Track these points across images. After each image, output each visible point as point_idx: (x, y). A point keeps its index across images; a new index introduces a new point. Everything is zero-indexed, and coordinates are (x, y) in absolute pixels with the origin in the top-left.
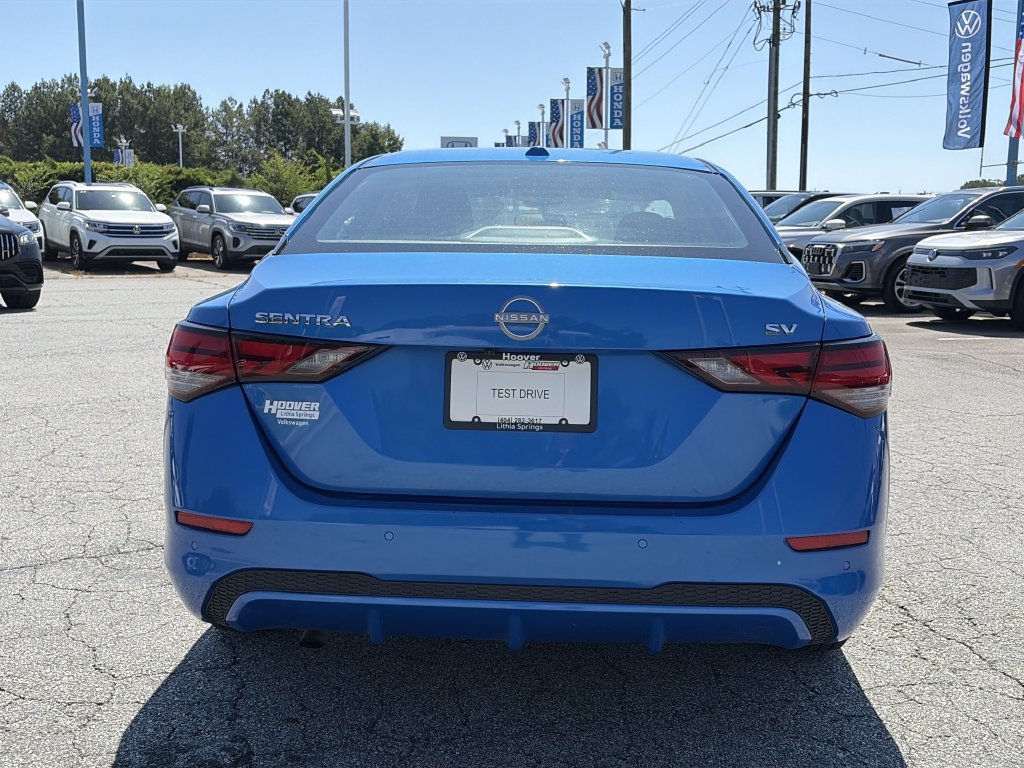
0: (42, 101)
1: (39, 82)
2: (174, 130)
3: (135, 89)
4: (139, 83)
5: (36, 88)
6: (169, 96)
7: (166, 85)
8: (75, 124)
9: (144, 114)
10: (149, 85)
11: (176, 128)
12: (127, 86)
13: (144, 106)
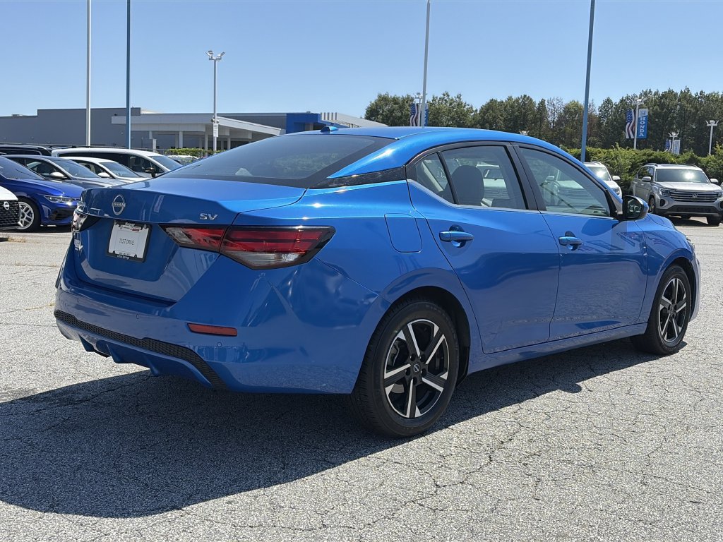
0: (625, 109)
1: (625, 96)
2: (708, 125)
3: (691, 96)
4: (694, 92)
5: (622, 101)
6: (717, 100)
7: (716, 92)
8: (629, 124)
9: (695, 114)
10: (701, 93)
11: (709, 123)
12: (686, 95)
13: (696, 108)
